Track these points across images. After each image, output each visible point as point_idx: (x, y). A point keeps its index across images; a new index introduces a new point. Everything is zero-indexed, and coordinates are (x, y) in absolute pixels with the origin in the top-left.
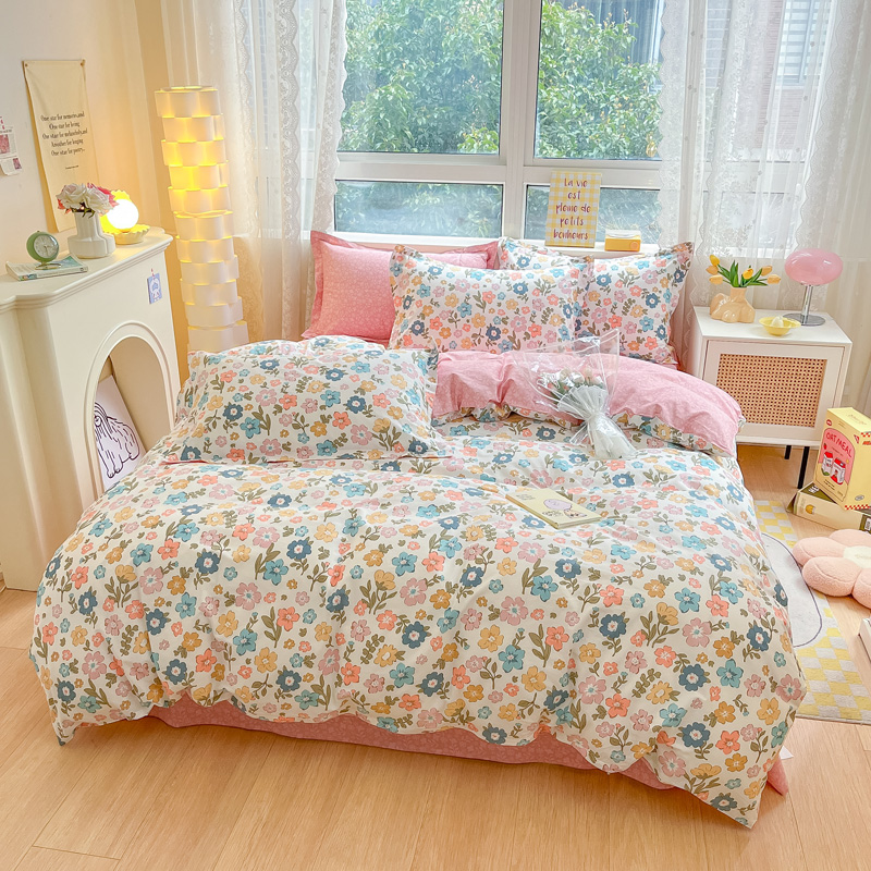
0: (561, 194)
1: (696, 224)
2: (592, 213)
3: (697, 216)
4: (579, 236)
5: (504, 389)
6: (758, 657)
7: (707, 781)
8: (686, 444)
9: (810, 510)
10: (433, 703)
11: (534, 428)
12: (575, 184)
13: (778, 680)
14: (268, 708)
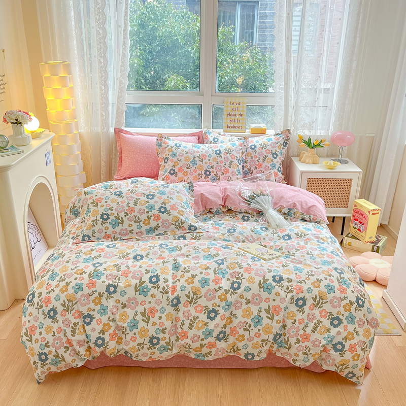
0: (229, 109)
1: (291, 121)
2: (244, 117)
3: (291, 118)
4: (239, 127)
5: (225, 199)
6: (361, 310)
7: (344, 367)
8: (308, 219)
9: (350, 244)
10: (221, 345)
11: (240, 216)
12: (235, 104)
13: (369, 320)
14: (143, 355)
